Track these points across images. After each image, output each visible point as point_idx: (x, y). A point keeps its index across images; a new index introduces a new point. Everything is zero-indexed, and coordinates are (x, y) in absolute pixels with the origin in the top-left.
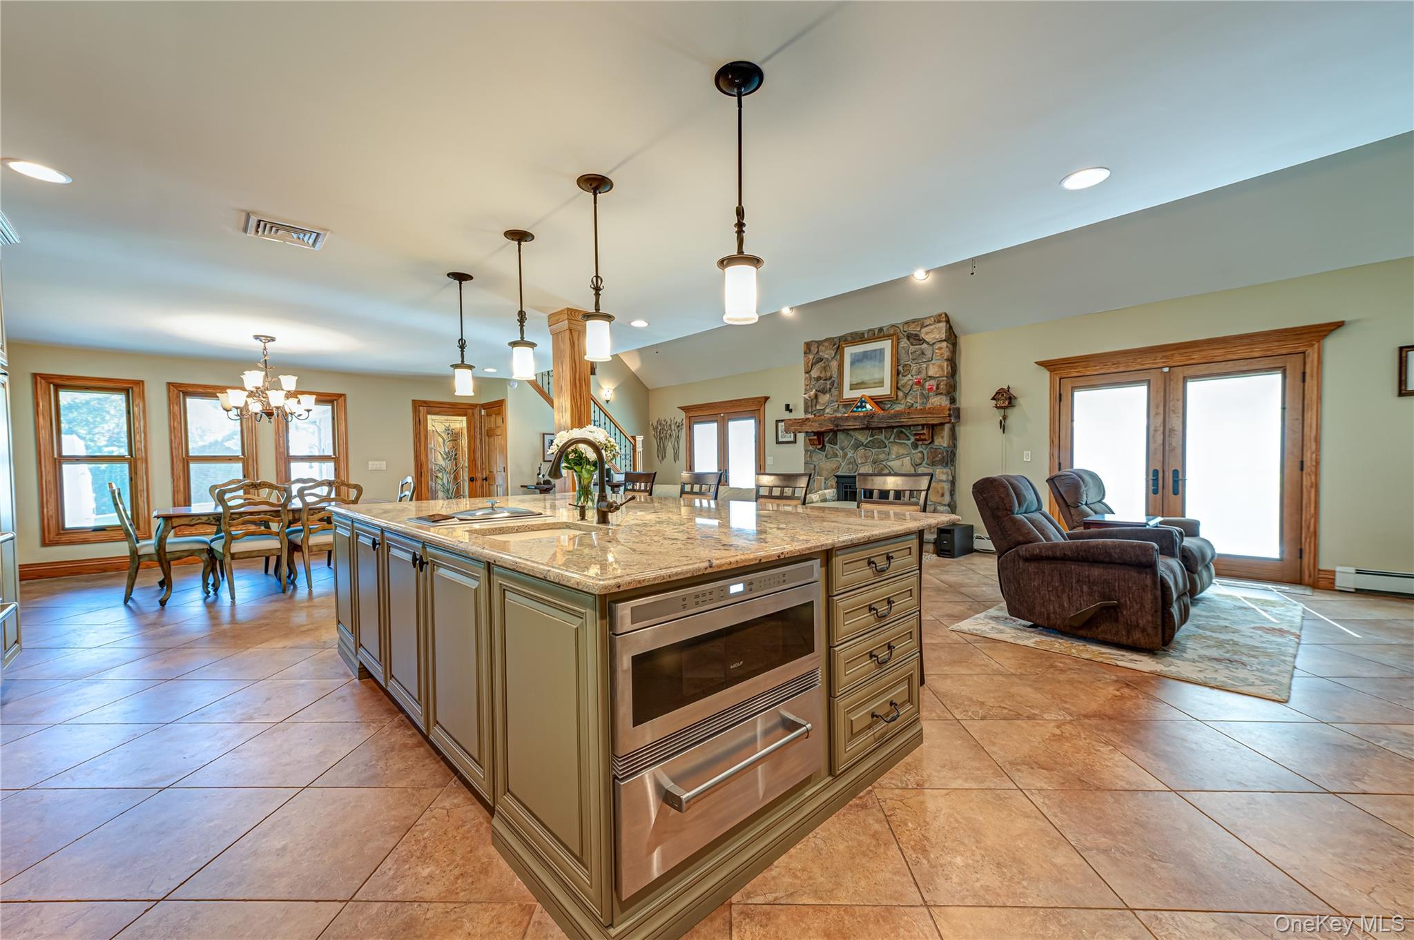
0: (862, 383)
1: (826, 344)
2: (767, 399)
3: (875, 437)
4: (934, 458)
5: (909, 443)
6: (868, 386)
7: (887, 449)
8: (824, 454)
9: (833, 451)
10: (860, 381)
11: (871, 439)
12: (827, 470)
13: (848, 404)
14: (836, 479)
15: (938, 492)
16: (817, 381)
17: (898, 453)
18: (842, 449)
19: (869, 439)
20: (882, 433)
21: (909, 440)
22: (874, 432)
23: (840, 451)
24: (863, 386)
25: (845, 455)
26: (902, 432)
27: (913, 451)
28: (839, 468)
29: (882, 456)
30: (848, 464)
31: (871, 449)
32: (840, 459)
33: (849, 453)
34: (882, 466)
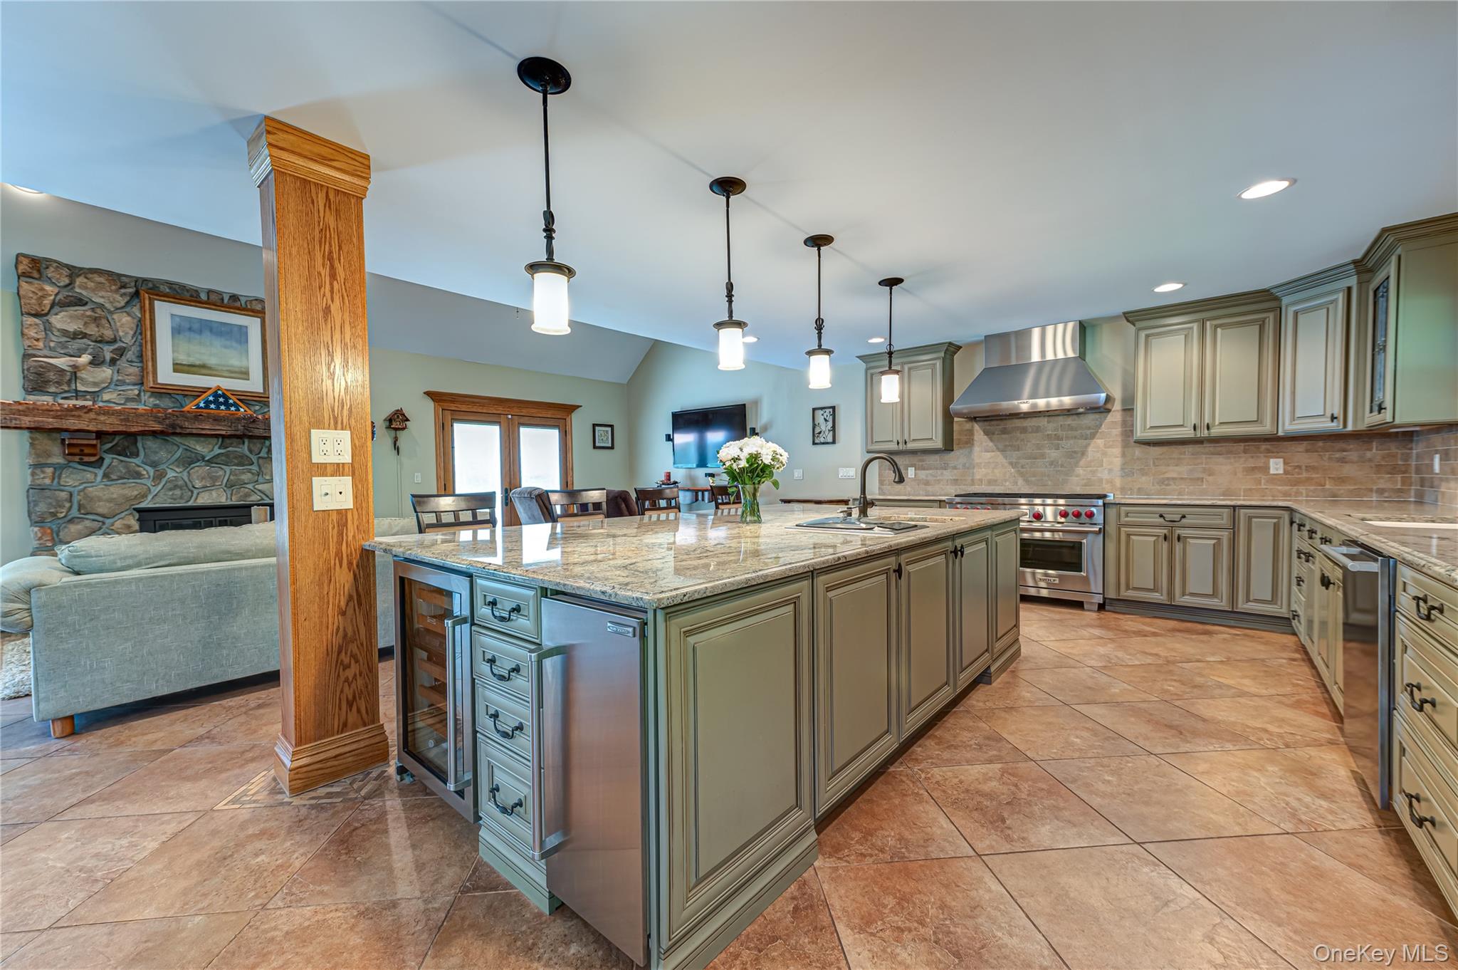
0: (203, 366)
1: (100, 279)
3: (230, 449)
6: (214, 373)
7: (255, 468)
8: (100, 472)
9: (127, 467)
10: (199, 363)
11: (222, 451)
12: (111, 500)
13: (163, 392)
14: (137, 515)
16: (75, 340)
18: (154, 465)
19: (217, 451)
20: (244, 443)
22: (228, 441)
23: (148, 468)
24: (205, 371)
25: (159, 476)
28: (144, 496)
29: (246, 476)
30: (172, 489)
31: (223, 467)
32: (149, 483)
33: (169, 471)
34: (247, 490)
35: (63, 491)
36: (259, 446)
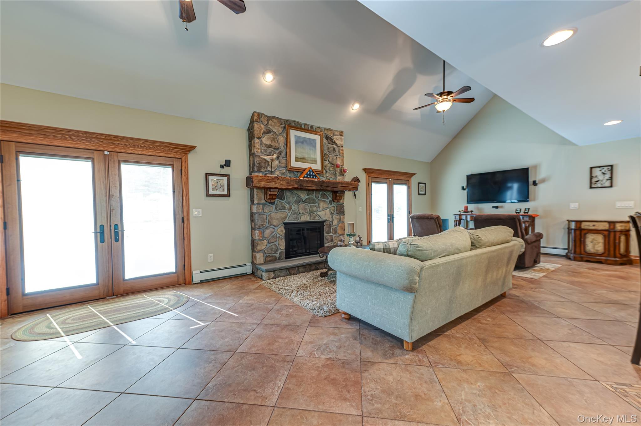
0: (303, 158)
1: (275, 121)
2: (193, 148)
3: (310, 196)
4: (340, 210)
5: (328, 200)
6: (307, 161)
7: (317, 204)
8: (274, 206)
9: (281, 204)
10: (302, 157)
11: (308, 197)
12: (277, 219)
13: (293, 170)
14: (284, 225)
15: (342, 228)
16: (268, 148)
17: (323, 207)
18: (289, 203)
19: (306, 197)
20: (314, 193)
21: (328, 199)
22: (309, 192)
23: (287, 205)
24: (304, 161)
25: (290, 208)
26: (325, 194)
27: (330, 206)
28: (286, 217)
29: (315, 209)
30: (294, 214)
31: (308, 204)
32: (287, 211)
33: (293, 206)
34: (315, 215)
35: (265, 215)
36: (318, 194)
